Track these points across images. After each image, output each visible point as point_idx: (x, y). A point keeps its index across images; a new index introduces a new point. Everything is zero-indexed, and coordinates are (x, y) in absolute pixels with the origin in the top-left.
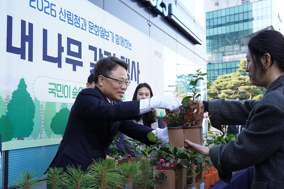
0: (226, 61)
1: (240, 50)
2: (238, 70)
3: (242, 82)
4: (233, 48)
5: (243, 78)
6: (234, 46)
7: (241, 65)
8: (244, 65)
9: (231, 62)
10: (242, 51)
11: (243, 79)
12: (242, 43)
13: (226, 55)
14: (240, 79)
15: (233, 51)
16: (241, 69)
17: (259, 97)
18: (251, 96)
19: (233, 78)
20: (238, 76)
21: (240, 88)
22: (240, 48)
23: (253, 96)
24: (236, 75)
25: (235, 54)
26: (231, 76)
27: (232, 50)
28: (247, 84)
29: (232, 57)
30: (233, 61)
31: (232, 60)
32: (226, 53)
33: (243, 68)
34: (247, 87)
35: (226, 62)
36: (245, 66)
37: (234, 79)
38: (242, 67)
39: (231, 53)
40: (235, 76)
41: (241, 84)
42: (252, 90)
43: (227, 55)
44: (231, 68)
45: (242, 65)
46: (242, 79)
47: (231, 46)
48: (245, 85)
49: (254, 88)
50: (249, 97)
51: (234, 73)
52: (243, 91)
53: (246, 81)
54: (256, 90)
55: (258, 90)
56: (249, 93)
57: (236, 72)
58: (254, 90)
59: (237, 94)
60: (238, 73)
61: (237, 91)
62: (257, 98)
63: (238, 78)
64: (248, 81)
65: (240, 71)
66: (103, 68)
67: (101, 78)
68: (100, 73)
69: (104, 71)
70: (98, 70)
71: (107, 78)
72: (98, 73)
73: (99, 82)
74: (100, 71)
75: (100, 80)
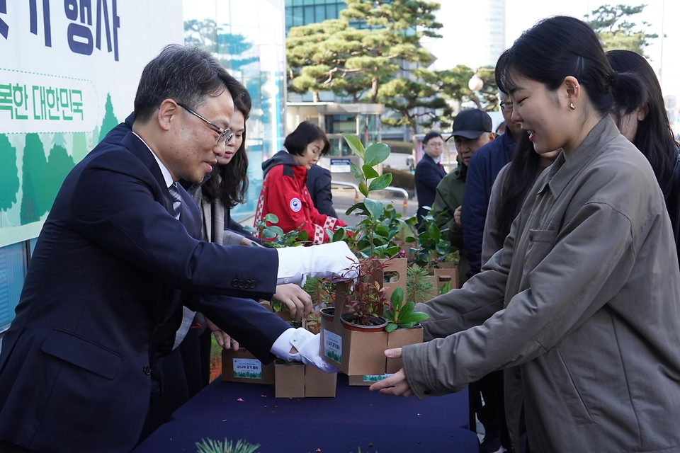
2: (344, 14)
3: (355, 45)
5: (356, 36)
11: (357, 38)
14: (350, 38)
16: (351, 10)
17: (395, 86)
18: (374, 84)
19: (331, 34)
20: (341, 29)
21: (350, 63)
23: (379, 83)
24: (336, 25)
26: (325, 29)
28: (366, 51)
33: (356, 8)
34: (366, 59)
37: (334, 37)
38: (353, 4)
40: (335, 29)
41: (352, 51)
42: (378, 68)
46: (354, 38)
48: (362, 54)
49: (385, 63)
50: (370, 86)
51: (333, 20)
52: (357, 69)
53: (364, 44)
54: (388, 68)
55: (393, 70)
56: (370, 75)
57: (337, 17)
58: (384, 68)
59: (340, 78)
60: (343, 20)
61: (342, 70)
62: (388, 88)
63: (344, 35)
64: (371, 42)
65: (350, 16)
66: (183, 80)
67: (168, 107)
68: (168, 92)
69: (184, 89)
70: (166, 80)
71: (187, 112)
72: (164, 90)
73: (162, 117)
74: (170, 86)
75: (164, 111)
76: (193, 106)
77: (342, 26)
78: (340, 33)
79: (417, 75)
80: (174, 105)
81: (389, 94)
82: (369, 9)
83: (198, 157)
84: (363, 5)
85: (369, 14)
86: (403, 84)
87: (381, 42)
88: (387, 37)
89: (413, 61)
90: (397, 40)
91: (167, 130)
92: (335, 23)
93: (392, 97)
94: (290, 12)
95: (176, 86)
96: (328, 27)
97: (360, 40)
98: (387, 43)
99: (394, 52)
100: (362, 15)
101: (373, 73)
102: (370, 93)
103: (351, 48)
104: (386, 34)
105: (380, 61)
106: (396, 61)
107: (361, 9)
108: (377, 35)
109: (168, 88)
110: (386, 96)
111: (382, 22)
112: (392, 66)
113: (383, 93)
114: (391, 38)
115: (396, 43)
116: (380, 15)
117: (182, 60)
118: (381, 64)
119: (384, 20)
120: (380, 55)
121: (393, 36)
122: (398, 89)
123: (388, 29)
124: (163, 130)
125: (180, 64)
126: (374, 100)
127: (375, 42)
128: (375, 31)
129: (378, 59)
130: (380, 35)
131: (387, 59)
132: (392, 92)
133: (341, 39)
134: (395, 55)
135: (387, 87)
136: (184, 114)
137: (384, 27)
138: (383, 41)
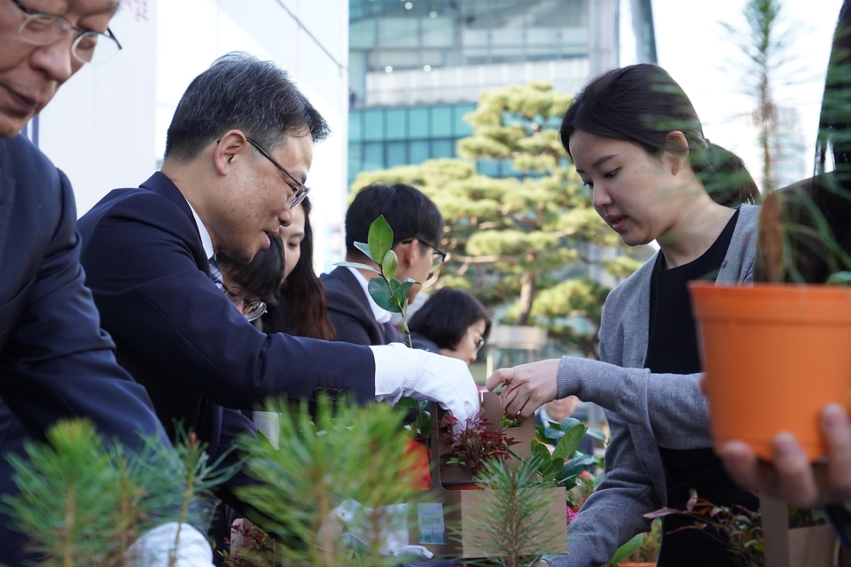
0: (386, 99)
1: (457, 46)
2: (467, 148)
3: (487, 210)
4: (420, 33)
5: (490, 191)
6: (426, 23)
7: (484, 121)
8: (496, 119)
9: (405, 108)
10: (468, 53)
11: (493, 194)
12: (464, 10)
13: (382, 69)
14: (477, 195)
15: (419, 50)
16: (480, 140)
17: (568, 293)
18: (526, 290)
19: (441, 187)
20: (460, 178)
21: (478, 244)
22: (457, 36)
23: (536, 289)
24: (450, 170)
25: (427, 68)
26: (427, 178)
27: (412, 42)
28: (508, 221)
29: (413, 79)
30: (420, 105)
31: (413, 98)
32: (383, 59)
33: (491, 136)
34: (512, 237)
35: (384, 109)
36: (502, 124)
37: (445, 191)
38: (485, 129)
39: (409, 59)
40: (446, 178)
41: (481, 220)
42: (535, 254)
43: (389, 69)
44: (407, 142)
45: (489, 122)
46: (487, 194)
47: (412, 24)
48: (502, 228)
49: (548, 245)
50: (517, 293)
51: (444, 161)
52: (491, 258)
53: (506, 209)
54: (554, 256)
55: (565, 260)
56: (518, 269)
57: (453, 155)
58: (547, 255)
59: (455, 276)
60: (465, 161)
61: (460, 258)
62: (555, 297)
63: (467, 189)
64: (520, 204)
65: (479, 151)
66: (261, 106)
67: (232, 141)
68: (235, 120)
69: (261, 119)
70: (233, 102)
71: (258, 153)
72: (228, 115)
73: (221, 155)
74: (239, 111)
75: (226, 146)
76: (269, 145)
77: (461, 172)
78: (457, 185)
79: (613, 272)
80: (241, 140)
81: (556, 310)
82: (518, 138)
83: (260, 221)
84: (506, 130)
85: (518, 149)
86: (585, 291)
87: (540, 205)
88: (553, 195)
89: (606, 244)
90: (574, 201)
91: (225, 175)
92: (448, 166)
93: (563, 315)
94: (357, 153)
95: (249, 112)
96: (433, 174)
97: (499, 199)
98: (552, 207)
99: (568, 225)
100: (503, 149)
101: (524, 264)
102: (517, 309)
103: (479, 214)
104: (551, 189)
105: (540, 241)
106: (571, 242)
107: (502, 139)
108: (532, 189)
109: (235, 114)
110: (550, 314)
111: (543, 165)
112: (564, 251)
113: (543, 309)
114: (561, 197)
115: (571, 207)
116: (538, 151)
117: (262, 76)
118: (540, 247)
119: (547, 160)
120: (538, 228)
121: (565, 192)
122: (575, 302)
123: (555, 180)
124: (220, 174)
125: (259, 83)
126: (525, 320)
127: (530, 203)
128: (529, 182)
129: (536, 238)
130: (537, 190)
131: (553, 238)
132: (561, 307)
133: (459, 195)
134: (570, 231)
135: (553, 298)
136: (253, 156)
137: (548, 174)
138: (546, 202)
